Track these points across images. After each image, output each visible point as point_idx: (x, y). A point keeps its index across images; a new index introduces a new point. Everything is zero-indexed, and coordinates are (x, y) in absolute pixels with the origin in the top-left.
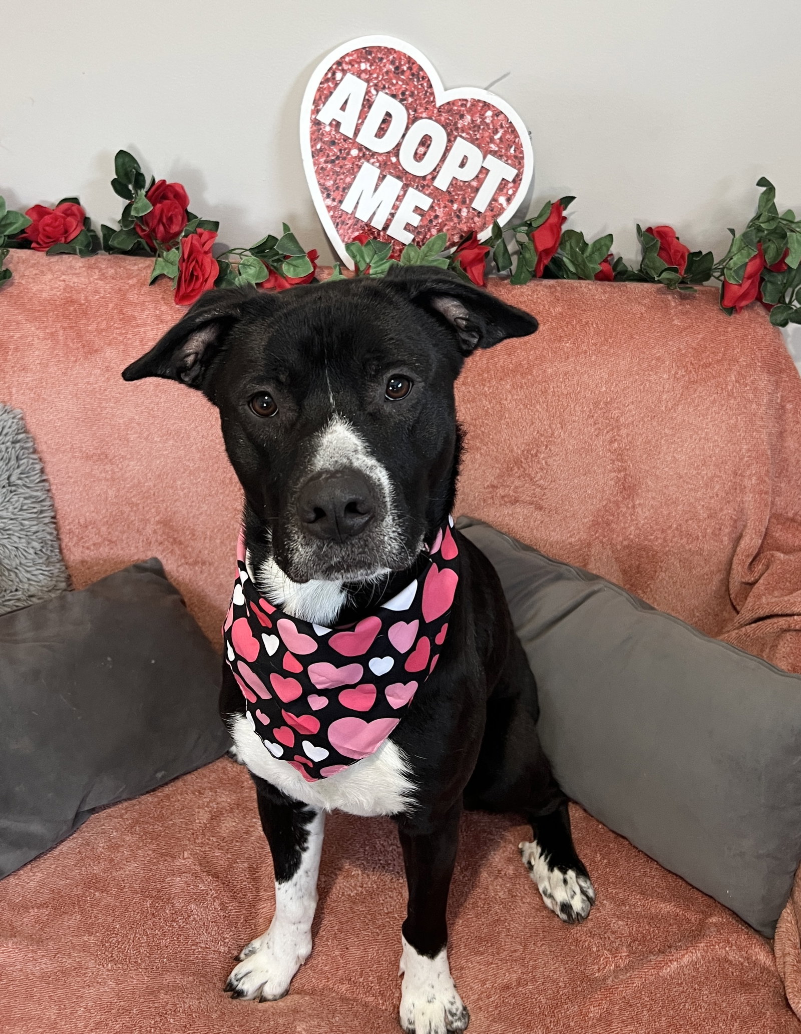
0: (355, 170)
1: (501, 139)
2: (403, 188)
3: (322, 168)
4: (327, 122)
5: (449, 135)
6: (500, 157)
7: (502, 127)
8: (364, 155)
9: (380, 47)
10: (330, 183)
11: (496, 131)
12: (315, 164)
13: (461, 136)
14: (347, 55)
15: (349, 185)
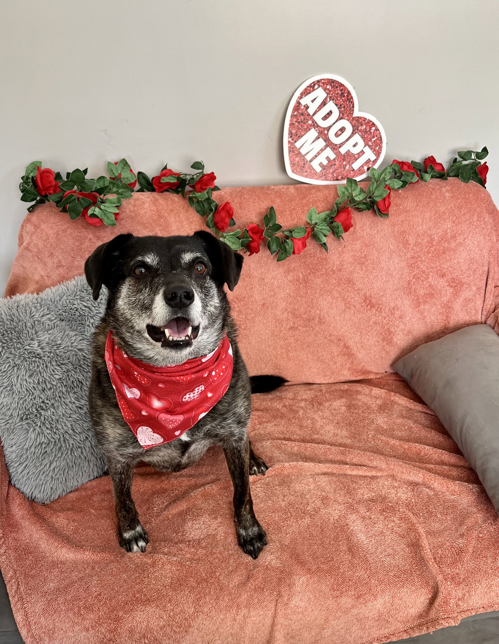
0: (308, 130)
1: (374, 141)
2: (325, 146)
3: (293, 124)
4: (303, 105)
5: (354, 131)
6: (371, 149)
7: (377, 136)
8: (314, 125)
9: (338, 82)
10: (294, 131)
11: (373, 137)
12: (291, 121)
13: (358, 133)
14: (323, 79)
15: (302, 136)
